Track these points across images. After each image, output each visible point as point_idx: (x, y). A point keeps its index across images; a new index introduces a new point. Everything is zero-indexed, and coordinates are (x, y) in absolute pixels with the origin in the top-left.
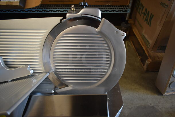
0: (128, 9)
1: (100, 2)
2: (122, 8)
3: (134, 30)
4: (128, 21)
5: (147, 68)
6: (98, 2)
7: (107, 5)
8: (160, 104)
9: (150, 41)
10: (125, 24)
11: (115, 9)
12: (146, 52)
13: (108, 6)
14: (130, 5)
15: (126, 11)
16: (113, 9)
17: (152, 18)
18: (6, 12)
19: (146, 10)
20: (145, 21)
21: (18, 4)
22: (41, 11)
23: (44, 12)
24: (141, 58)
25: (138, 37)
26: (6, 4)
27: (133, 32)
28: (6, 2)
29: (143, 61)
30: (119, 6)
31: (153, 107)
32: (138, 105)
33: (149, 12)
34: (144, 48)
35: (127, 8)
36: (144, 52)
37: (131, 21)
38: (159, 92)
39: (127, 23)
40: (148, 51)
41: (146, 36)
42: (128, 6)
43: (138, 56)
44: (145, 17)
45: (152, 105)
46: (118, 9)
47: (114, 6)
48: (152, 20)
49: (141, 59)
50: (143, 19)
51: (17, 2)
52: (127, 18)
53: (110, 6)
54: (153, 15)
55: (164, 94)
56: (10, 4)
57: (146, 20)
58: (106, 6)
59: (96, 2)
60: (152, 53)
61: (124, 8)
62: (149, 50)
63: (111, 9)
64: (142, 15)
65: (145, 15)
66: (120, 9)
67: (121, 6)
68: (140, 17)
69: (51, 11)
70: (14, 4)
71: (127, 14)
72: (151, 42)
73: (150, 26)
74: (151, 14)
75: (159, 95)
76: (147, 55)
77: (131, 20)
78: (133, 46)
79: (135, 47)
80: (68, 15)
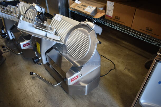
1: (143, 30)
2: (157, 42)
6: (141, 30)
15: (159, 45)
16: (149, 39)
22: (101, 22)
59: (139, 29)
69: (107, 24)
71: (160, 48)
80: (82, 22)
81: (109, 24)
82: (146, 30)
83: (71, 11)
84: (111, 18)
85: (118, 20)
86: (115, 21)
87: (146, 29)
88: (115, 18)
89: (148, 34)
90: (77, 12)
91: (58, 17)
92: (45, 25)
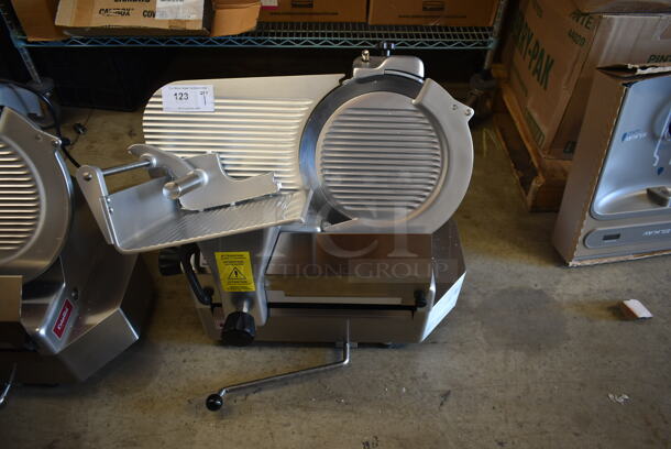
0: (491, 39)
2: (474, 36)
3: (505, 98)
4: (489, 71)
5: (533, 201)
7: (432, 27)
8: (559, 287)
9: (545, 130)
10: (481, 81)
11: (455, 37)
12: (534, 159)
13: (434, 28)
14: (496, 28)
15: (485, 44)
16: (449, 36)
17: (550, 66)
18: (155, 43)
19: (537, 44)
20: (533, 74)
21: (199, 27)
22: (249, 43)
23: (260, 45)
24: (521, 174)
25: (515, 119)
26: (170, 26)
27: (504, 103)
28: (170, 21)
29: (525, 183)
30: (465, 30)
31: (540, 292)
32: (503, 287)
33: (543, 50)
34: (530, 149)
35: (487, 37)
36: (530, 158)
37: (499, 71)
38: (559, 259)
39: (487, 75)
40: (538, 155)
41: (535, 115)
42: (491, 29)
43: (515, 171)
44: (535, 62)
45: (539, 287)
46: (461, 37)
47: (452, 30)
48: (551, 73)
49: (521, 179)
50: (530, 67)
51: (195, 21)
52: (486, 64)
53: (440, 28)
54: (553, 61)
55: (571, 264)
56: (181, 27)
57: (536, 71)
58: (428, 29)
59: (400, 17)
60: (549, 161)
61: (480, 36)
62: (541, 153)
63: (443, 37)
64: (528, 57)
65: (534, 57)
66: (467, 36)
67: (471, 30)
68: (522, 62)
70: (189, 27)
71: (486, 51)
72: (547, 131)
73: (545, 88)
74: (548, 57)
75: (559, 266)
76: (536, 164)
77: (499, 66)
78: (503, 144)
79: (506, 145)
80: (358, 72)
81: (288, 38)
82: (424, 13)
83: (28, 49)
84: (272, 14)
85: (307, 10)
86: (297, 19)
87: (425, 9)
88: (294, 6)
89: (432, 24)
90: (81, 40)
91: (182, 97)
92: (154, 161)
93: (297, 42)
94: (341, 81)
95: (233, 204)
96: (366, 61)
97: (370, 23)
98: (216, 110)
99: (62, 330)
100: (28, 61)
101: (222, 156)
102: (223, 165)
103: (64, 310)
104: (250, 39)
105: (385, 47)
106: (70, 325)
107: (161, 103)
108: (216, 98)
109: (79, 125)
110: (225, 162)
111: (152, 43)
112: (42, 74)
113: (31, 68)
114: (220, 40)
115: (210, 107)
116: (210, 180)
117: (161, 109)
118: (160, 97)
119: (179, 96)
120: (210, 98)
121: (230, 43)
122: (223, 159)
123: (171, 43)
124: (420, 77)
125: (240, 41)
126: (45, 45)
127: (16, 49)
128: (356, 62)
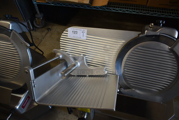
7: (171, 9)
21: (88, 3)
23: (107, 10)
26: (78, 2)
51: (87, 1)
53: (174, 10)
58: (169, 10)
59: (160, 4)
80: (147, 32)
81: (117, 9)
83: (37, 4)
86: (121, 2)
90: (52, 3)
91: (75, 32)
92: (61, 56)
93: (120, 10)
94: (139, 35)
95: (88, 75)
96: (151, 27)
97: (147, 6)
98: (87, 39)
99: (25, 106)
100: (37, 8)
101: (86, 56)
102: (86, 60)
103: (27, 99)
104: (104, 8)
105: (161, 22)
106: (28, 104)
107: (67, 34)
108: (87, 34)
109: (49, 28)
110: (87, 59)
111: (73, 6)
112: (40, 12)
113: (37, 10)
114: (94, 7)
115: (85, 38)
116: (81, 65)
117: (67, 36)
118: (67, 31)
119: (74, 32)
120: (85, 34)
121: (97, 8)
122: (86, 57)
123: (79, 6)
124: (175, 38)
125: (101, 8)
126: (41, 4)
127: (34, 4)
128: (146, 27)
